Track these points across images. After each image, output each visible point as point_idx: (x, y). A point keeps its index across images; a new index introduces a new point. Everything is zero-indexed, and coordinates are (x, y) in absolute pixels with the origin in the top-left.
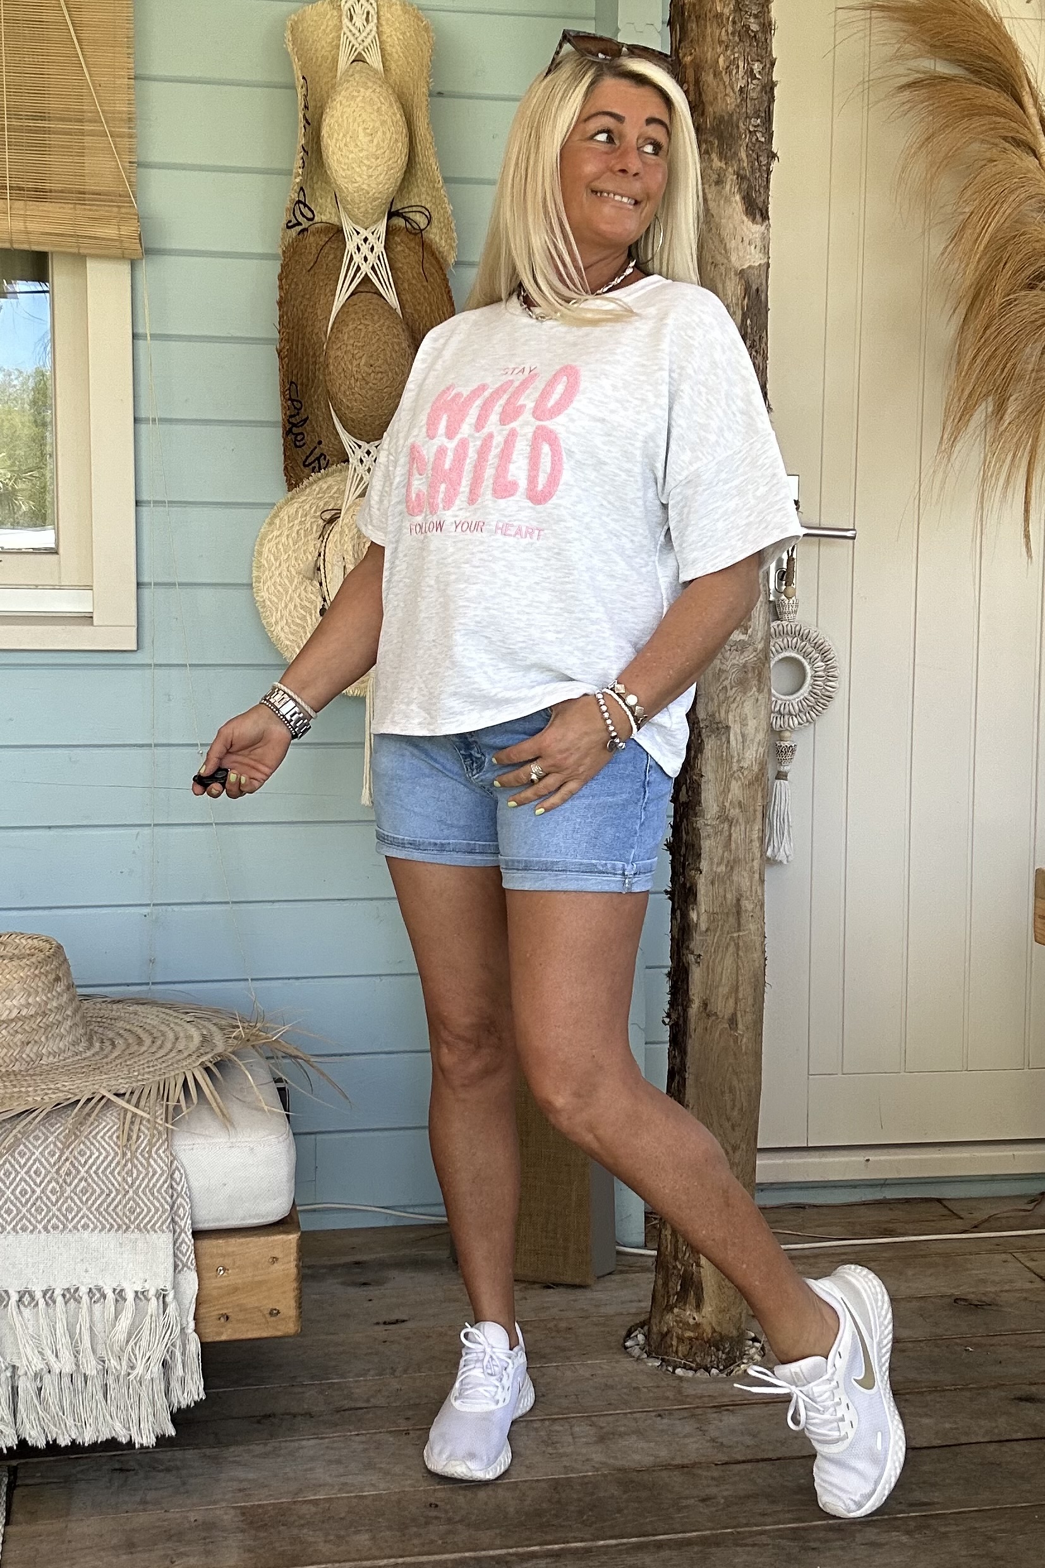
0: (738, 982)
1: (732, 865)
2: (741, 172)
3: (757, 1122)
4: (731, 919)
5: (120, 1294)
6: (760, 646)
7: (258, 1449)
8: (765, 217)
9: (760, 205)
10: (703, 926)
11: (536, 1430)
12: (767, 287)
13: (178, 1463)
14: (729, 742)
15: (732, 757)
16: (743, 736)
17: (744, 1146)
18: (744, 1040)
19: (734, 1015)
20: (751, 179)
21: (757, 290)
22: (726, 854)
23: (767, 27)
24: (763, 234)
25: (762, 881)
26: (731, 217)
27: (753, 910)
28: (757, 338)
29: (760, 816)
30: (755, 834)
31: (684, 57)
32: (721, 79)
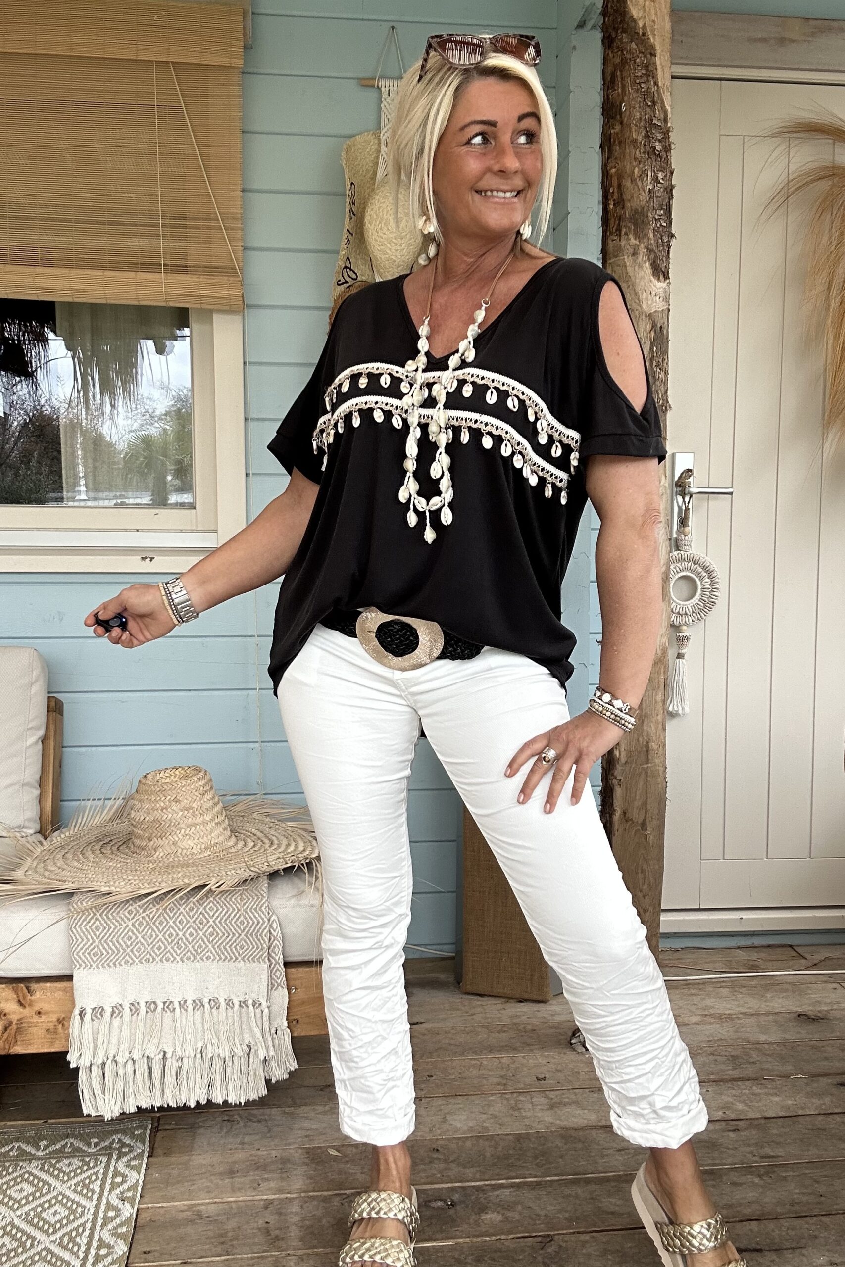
0: (647, 799)
2: (650, 247)
3: (661, 893)
4: (643, 754)
5: (229, 1003)
7: (320, 1108)
8: (666, 277)
9: (663, 269)
10: (623, 760)
11: (507, 1099)
12: (668, 324)
13: (267, 1117)
17: (651, 909)
18: (652, 838)
19: (645, 820)
20: (657, 252)
21: (661, 327)
23: (667, 149)
24: (665, 289)
25: (664, 729)
26: (642, 278)
27: (658, 750)
28: (661, 360)
29: (662, 685)
30: (659, 697)
31: (610, 169)
32: (636, 184)
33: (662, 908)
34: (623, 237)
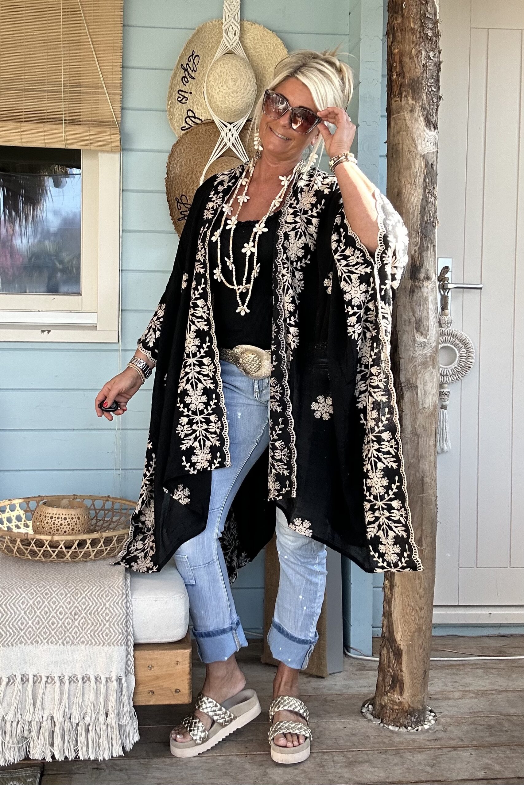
0: (422, 521)
1: (419, 458)
2: (424, 106)
3: (433, 595)
4: (418, 487)
6: (434, 345)
8: (436, 127)
9: (434, 122)
12: (437, 162)
14: (417, 394)
15: (419, 402)
16: (425, 391)
17: (426, 608)
18: (426, 551)
19: (420, 536)
20: (428, 109)
21: (432, 165)
22: (416, 453)
23: (437, 34)
24: (435, 136)
25: (435, 467)
26: (418, 128)
27: (431, 483)
28: (432, 188)
29: (434, 433)
30: (432, 443)
31: (394, 49)
32: (413, 60)
33: (434, 604)
34: (403, 98)
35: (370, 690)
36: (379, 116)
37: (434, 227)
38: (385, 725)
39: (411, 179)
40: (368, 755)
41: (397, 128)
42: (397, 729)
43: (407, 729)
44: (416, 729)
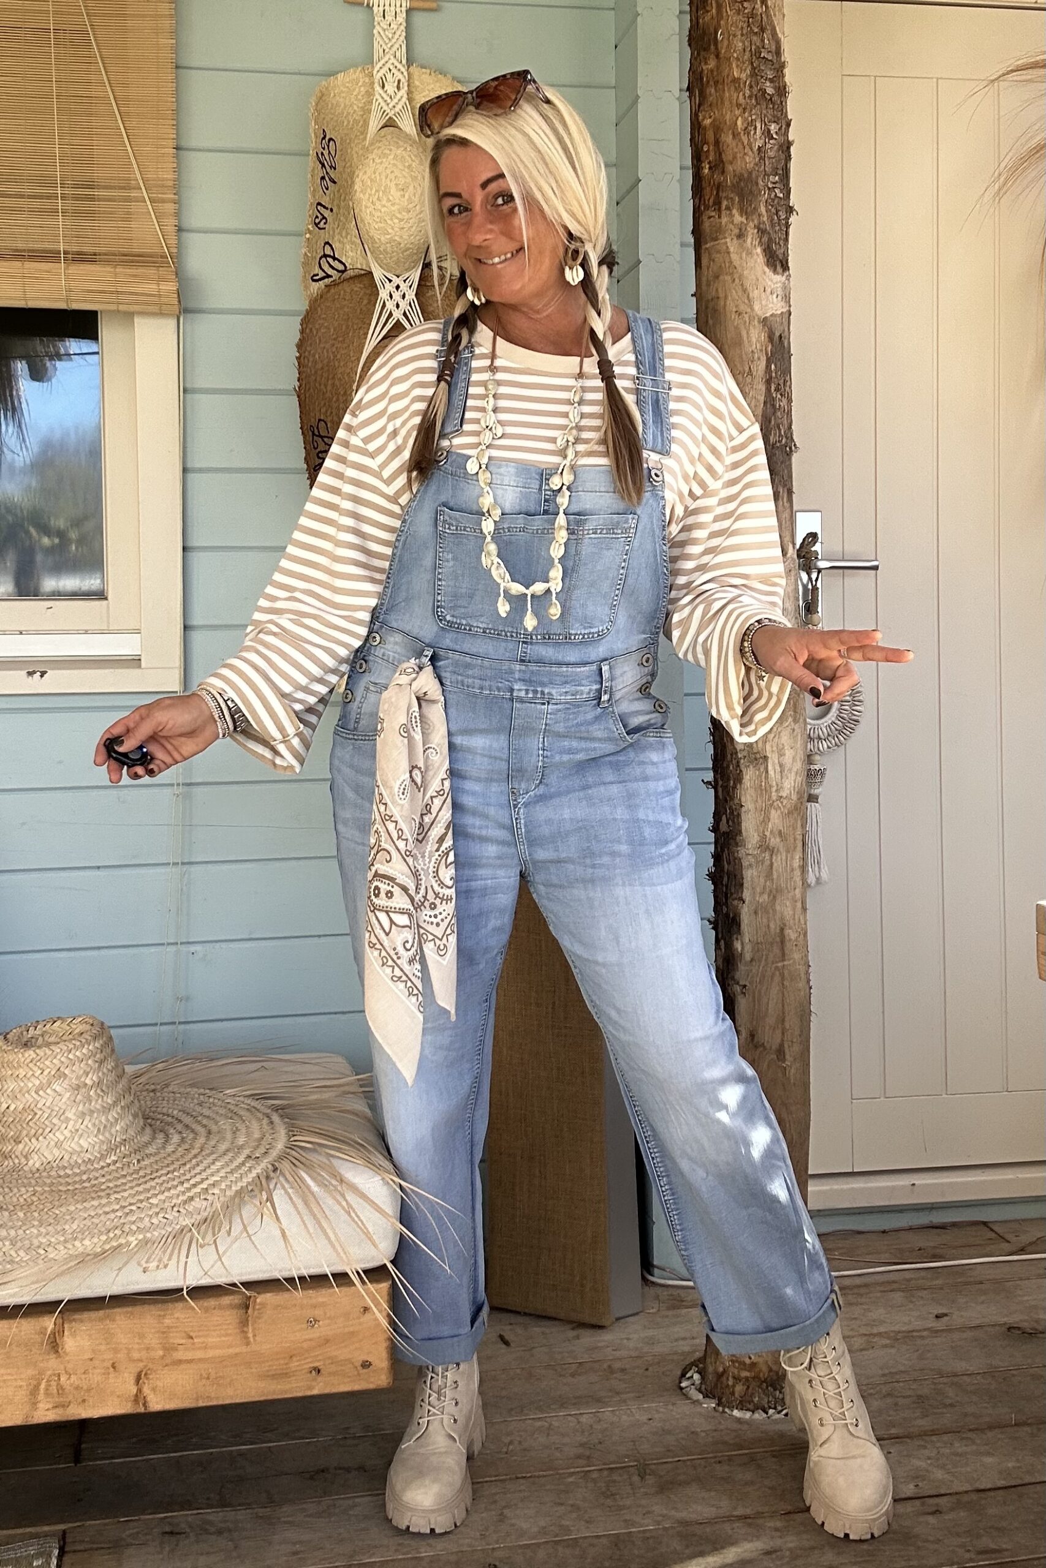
0: (784, 1013)
1: (775, 894)
2: (761, 226)
3: (808, 1151)
4: (775, 948)
7: (311, 1508)
8: (785, 267)
9: (781, 257)
10: (748, 956)
11: (594, 1481)
12: (789, 333)
14: (767, 772)
15: (771, 786)
16: (781, 765)
18: (793, 1070)
20: (771, 232)
21: (780, 337)
22: (768, 883)
23: (782, 92)
24: (784, 283)
25: (805, 909)
26: (752, 269)
27: (797, 939)
28: (781, 382)
29: (800, 845)
30: (796, 863)
31: (703, 120)
32: (740, 140)
33: (811, 1172)
34: (723, 212)
35: (693, 1345)
36: (678, 246)
37: (789, 455)
38: (727, 1410)
39: (743, 366)
40: (695, 1468)
41: (714, 267)
42: (748, 1415)
43: (767, 1413)
44: (784, 1412)
